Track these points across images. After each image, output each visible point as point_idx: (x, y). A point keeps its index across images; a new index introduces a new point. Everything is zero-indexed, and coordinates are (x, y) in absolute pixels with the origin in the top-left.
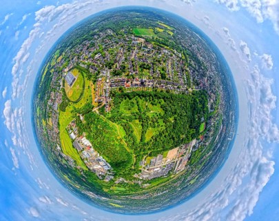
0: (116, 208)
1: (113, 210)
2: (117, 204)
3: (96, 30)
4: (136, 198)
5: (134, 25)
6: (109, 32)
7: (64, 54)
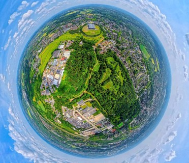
0: (28, 115)
1: (26, 114)
2: (31, 113)
3: (124, 23)
4: (43, 121)
5: (145, 44)
6: (130, 31)
7: (95, 14)
